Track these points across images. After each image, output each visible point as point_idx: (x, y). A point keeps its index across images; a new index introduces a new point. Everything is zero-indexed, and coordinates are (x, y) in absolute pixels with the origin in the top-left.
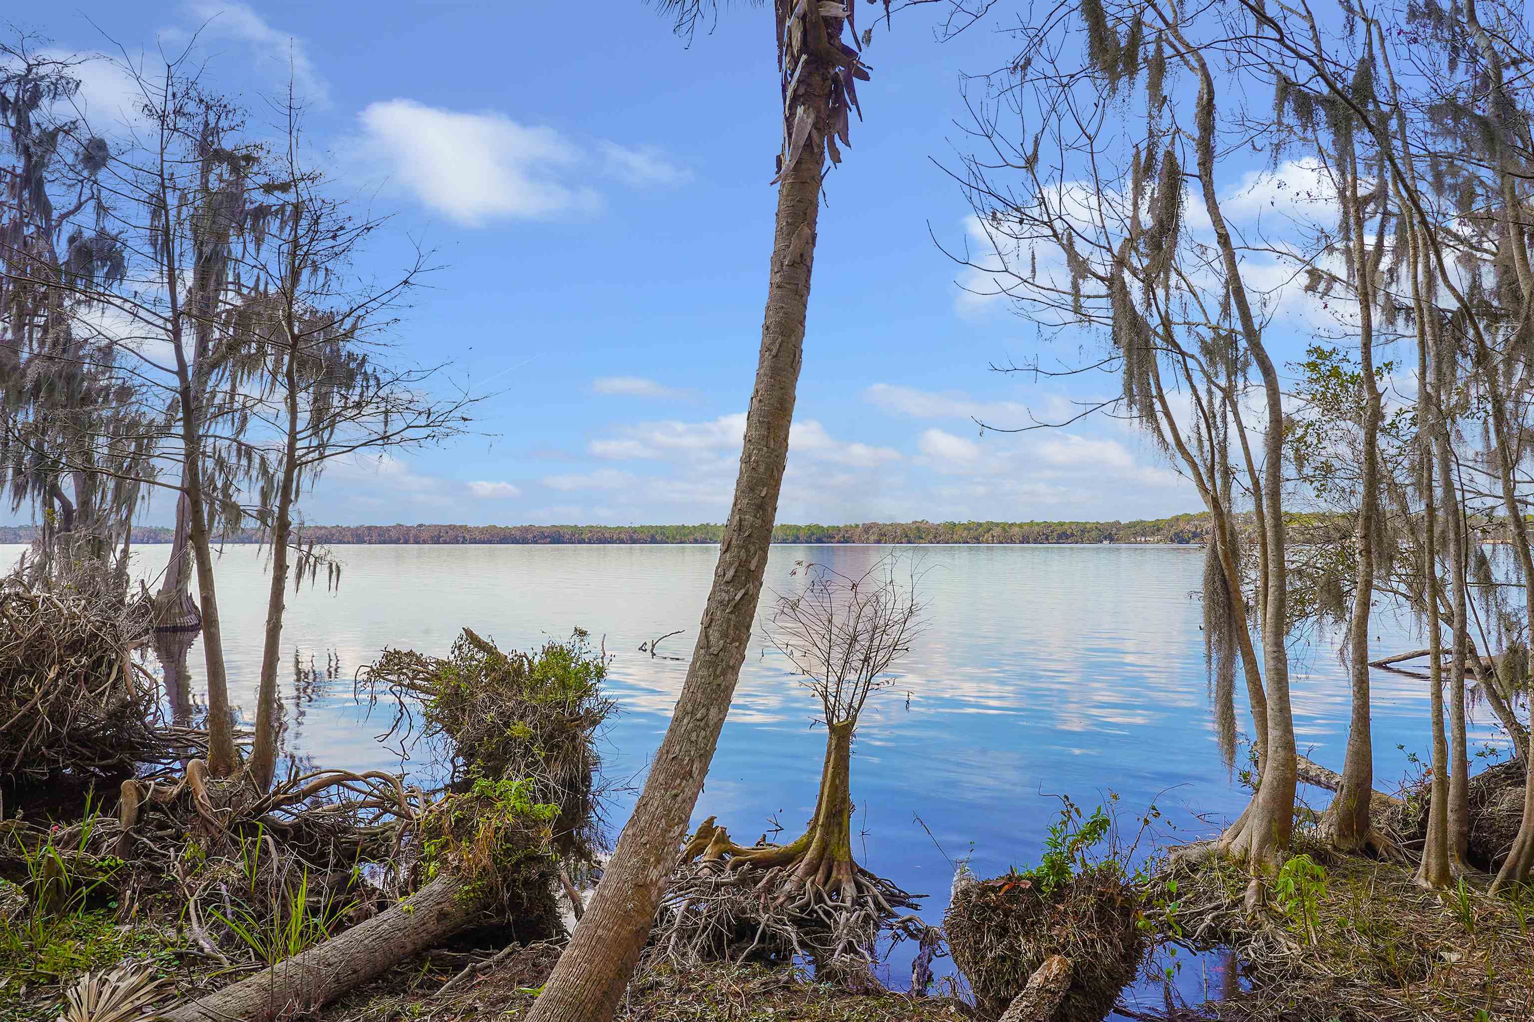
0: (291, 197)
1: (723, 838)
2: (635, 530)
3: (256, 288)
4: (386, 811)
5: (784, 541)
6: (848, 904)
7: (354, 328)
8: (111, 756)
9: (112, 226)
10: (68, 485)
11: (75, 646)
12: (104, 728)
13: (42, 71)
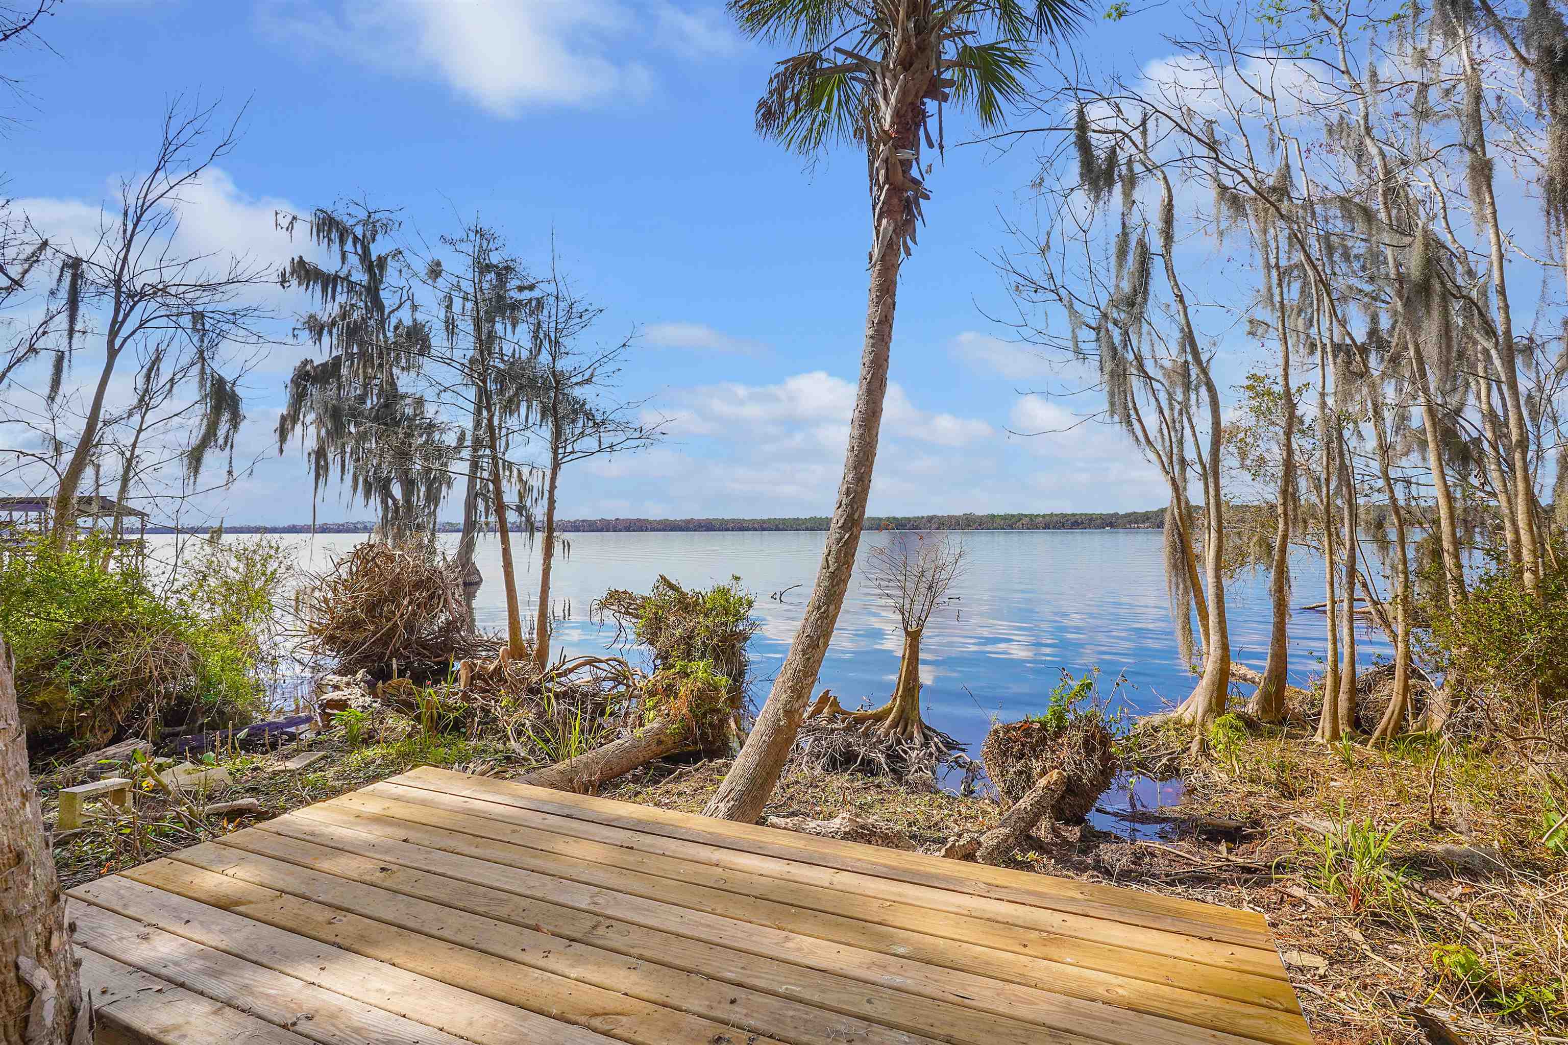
0: (536, 293)
1: (835, 703)
2: (764, 521)
3: (513, 355)
4: (620, 683)
5: (870, 529)
6: (918, 746)
7: (592, 375)
8: (441, 656)
9: (420, 317)
10: (397, 490)
11: (418, 585)
12: (436, 638)
13: (377, 216)
